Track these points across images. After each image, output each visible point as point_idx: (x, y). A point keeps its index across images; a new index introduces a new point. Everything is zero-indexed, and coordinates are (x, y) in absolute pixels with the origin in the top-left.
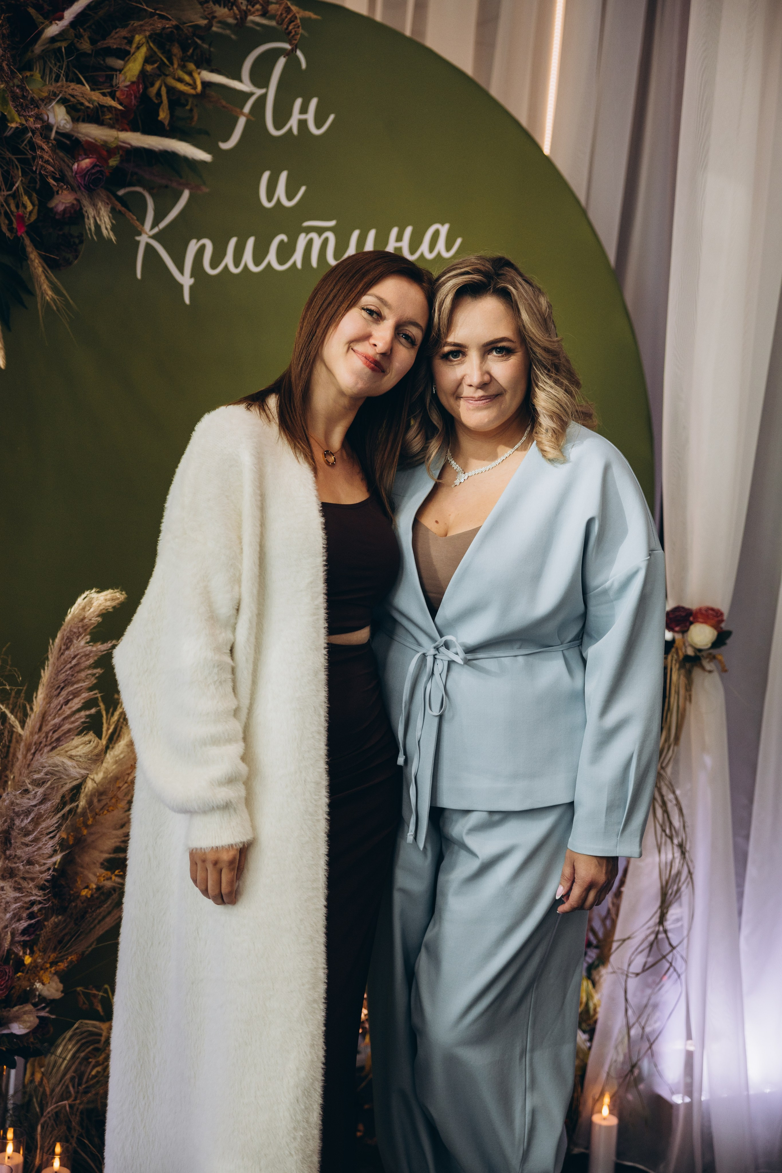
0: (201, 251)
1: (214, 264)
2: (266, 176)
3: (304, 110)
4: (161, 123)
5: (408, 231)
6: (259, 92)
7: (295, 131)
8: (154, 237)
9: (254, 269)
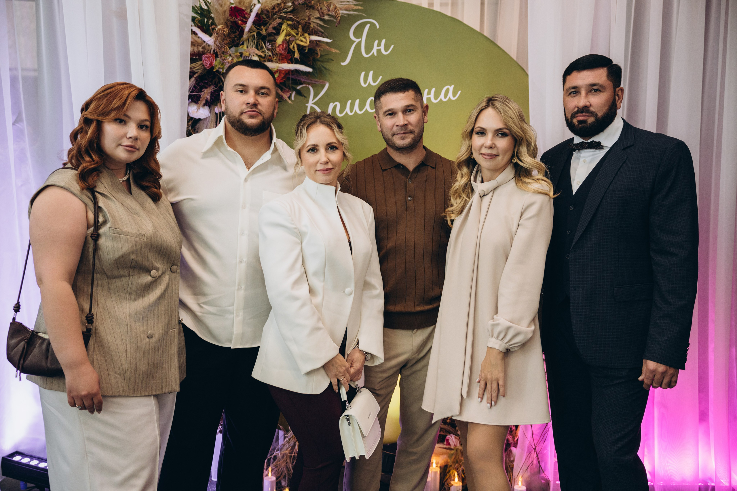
0: (335, 107)
1: (341, 112)
2: (363, 74)
3: (379, 45)
4: (296, 59)
5: (433, 90)
6: (357, 40)
7: (375, 54)
8: (314, 104)
9: (359, 112)
